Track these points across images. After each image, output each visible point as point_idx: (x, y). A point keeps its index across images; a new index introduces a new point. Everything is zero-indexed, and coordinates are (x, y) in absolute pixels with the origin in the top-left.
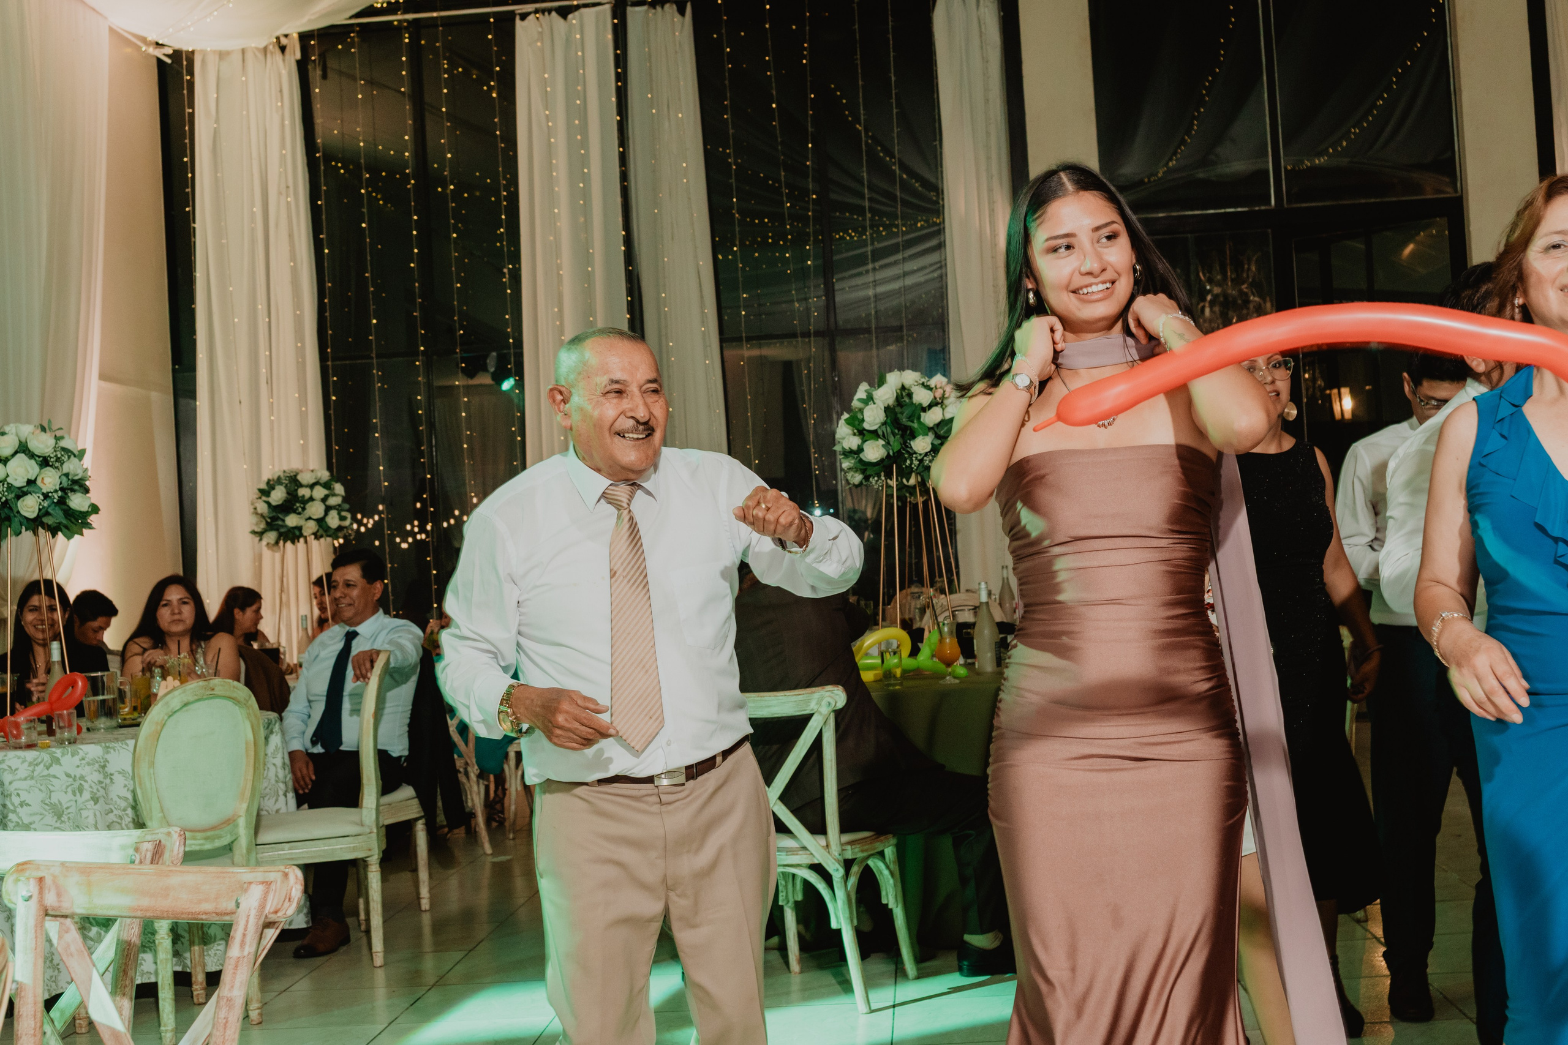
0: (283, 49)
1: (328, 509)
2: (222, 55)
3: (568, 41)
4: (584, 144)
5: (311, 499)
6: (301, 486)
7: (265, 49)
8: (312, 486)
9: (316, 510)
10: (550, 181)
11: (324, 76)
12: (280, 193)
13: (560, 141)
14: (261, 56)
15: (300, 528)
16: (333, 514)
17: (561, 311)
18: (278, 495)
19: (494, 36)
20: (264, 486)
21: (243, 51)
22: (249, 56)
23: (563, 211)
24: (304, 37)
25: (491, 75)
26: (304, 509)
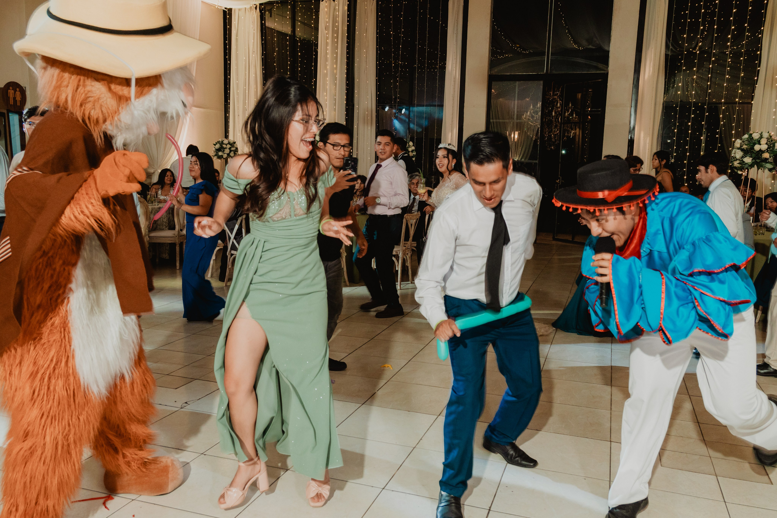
0: (256, 8)
1: (231, 151)
2: (239, 10)
3: (335, 9)
4: (337, 42)
5: (226, 148)
6: (224, 144)
7: (251, 7)
8: (226, 145)
9: (227, 151)
10: (327, 54)
11: (271, 16)
12: (253, 53)
13: (329, 41)
14: (249, 10)
15: (222, 156)
16: (232, 152)
17: (327, 94)
18: (218, 146)
19: (314, 6)
20: (215, 143)
21: (245, 8)
22: (247, 10)
23: (329, 63)
24: (261, 4)
25: (312, 19)
26: (224, 151)
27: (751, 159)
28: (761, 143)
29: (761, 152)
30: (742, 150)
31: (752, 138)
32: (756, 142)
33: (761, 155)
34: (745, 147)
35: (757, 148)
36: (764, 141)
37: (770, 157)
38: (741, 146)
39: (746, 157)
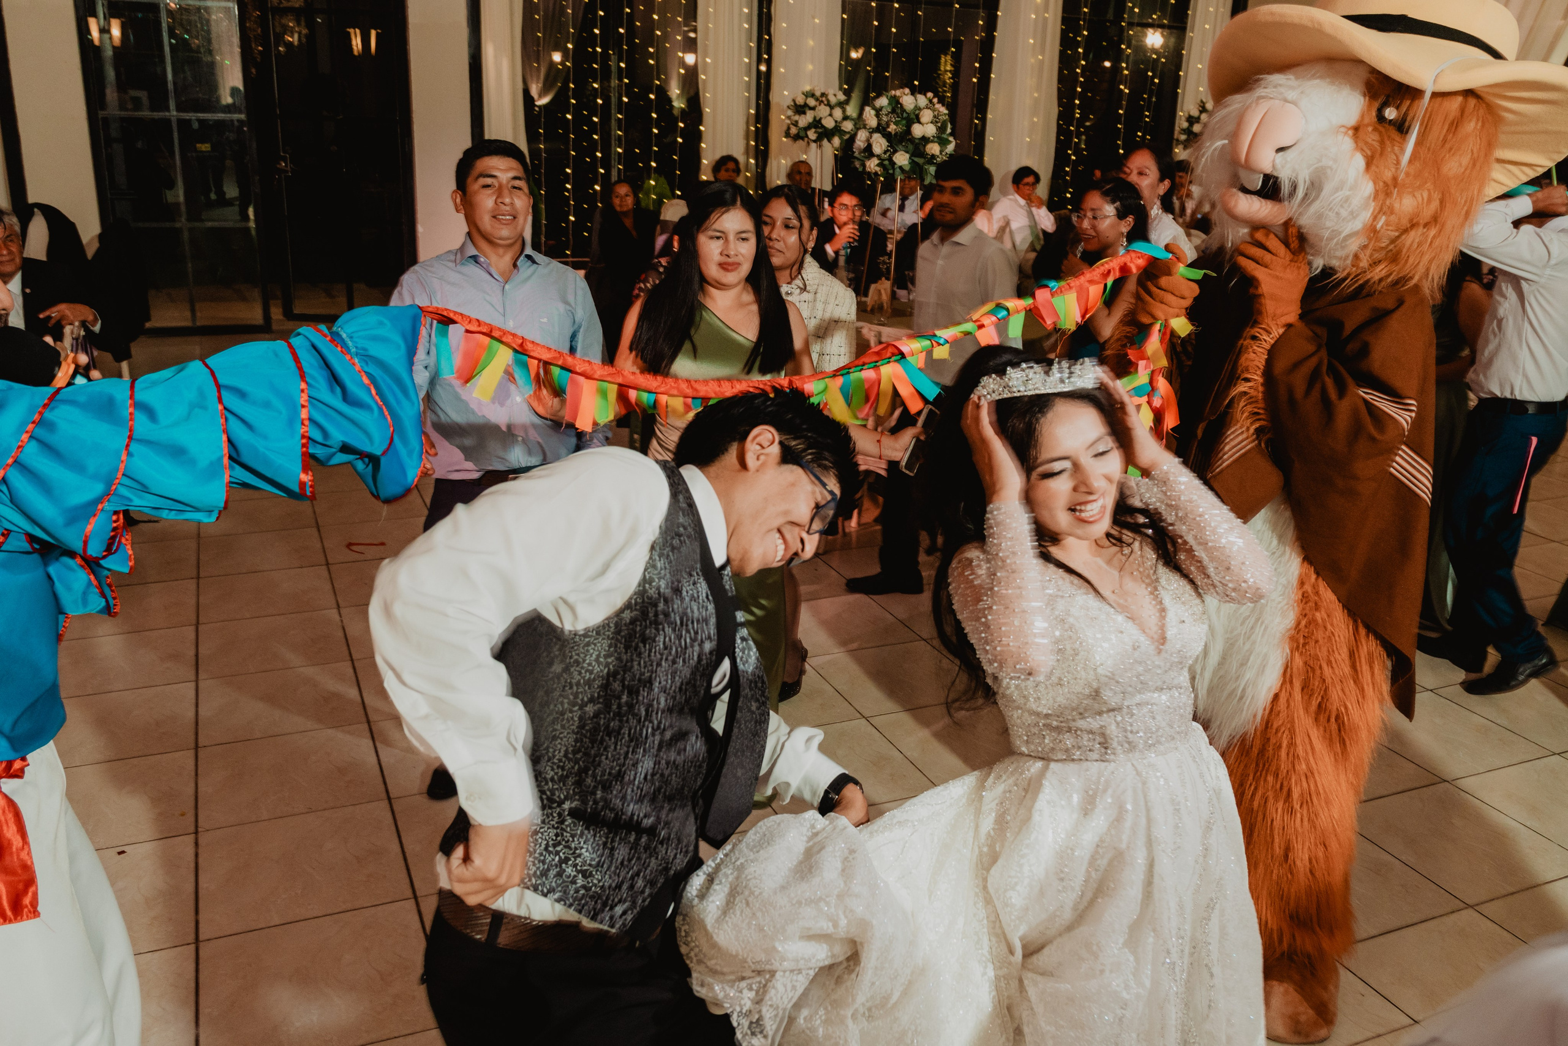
27: (907, 156)
28: (923, 120)
29: (925, 140)
30: (887, 136)
31: (901, 105)
32: (913, 116)
33: (925, 146)
34: (892, 128)
35: (918, 131)
36: (927, 116)
37: (941, 152)
38: (879, 124)
39: (895, 151)
